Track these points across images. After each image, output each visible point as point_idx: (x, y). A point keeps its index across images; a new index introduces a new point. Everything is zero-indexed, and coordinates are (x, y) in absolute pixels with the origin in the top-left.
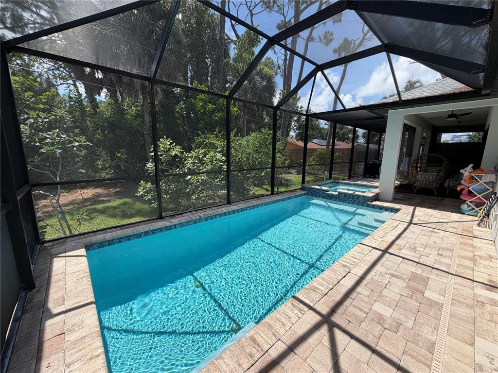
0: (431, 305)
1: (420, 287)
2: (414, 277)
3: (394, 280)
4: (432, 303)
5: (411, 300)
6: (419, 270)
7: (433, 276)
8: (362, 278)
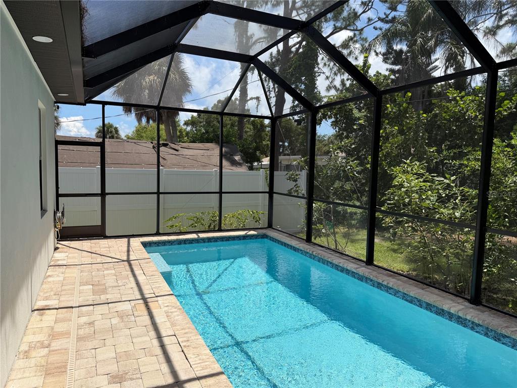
0: (86, 283)
1: (96, 288)
2: (104, 291)
3: (116, 284)
4: (87, 284)
5: (98, 280)
6: (103, 298)
7: (90, 299)
8: (134, 276)
